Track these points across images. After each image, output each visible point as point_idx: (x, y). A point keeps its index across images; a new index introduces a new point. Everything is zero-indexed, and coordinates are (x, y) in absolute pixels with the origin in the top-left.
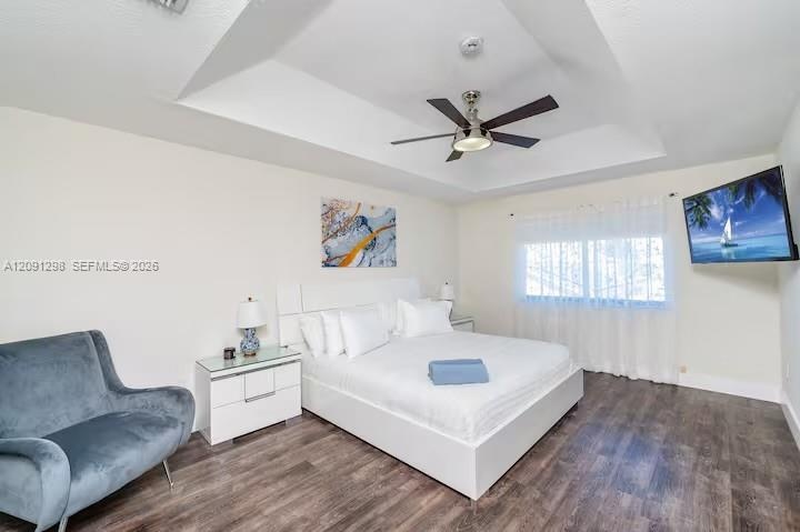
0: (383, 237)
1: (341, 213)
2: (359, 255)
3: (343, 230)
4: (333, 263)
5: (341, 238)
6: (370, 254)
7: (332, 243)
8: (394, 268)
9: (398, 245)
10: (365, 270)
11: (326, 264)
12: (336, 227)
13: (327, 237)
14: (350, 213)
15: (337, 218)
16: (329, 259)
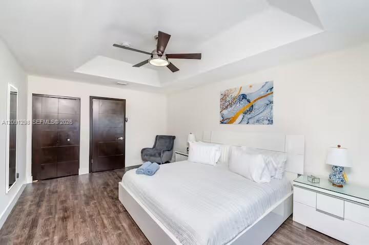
0: (259, 105)
1: (230, 96)
2: (241, 117)
3: (231, 105)
4: (225, 122)
5: (229, 109)
6: (248, 116)
7: (225, 112)
8: (270, 125)
9: (274, 107)
10: (244, 126)
11: (222, 123)
12: (228, 103)
13: (223, 109)
14: (235, 94)
15: (228, 99)
16: (223, 120)
